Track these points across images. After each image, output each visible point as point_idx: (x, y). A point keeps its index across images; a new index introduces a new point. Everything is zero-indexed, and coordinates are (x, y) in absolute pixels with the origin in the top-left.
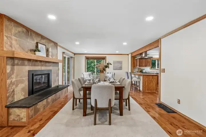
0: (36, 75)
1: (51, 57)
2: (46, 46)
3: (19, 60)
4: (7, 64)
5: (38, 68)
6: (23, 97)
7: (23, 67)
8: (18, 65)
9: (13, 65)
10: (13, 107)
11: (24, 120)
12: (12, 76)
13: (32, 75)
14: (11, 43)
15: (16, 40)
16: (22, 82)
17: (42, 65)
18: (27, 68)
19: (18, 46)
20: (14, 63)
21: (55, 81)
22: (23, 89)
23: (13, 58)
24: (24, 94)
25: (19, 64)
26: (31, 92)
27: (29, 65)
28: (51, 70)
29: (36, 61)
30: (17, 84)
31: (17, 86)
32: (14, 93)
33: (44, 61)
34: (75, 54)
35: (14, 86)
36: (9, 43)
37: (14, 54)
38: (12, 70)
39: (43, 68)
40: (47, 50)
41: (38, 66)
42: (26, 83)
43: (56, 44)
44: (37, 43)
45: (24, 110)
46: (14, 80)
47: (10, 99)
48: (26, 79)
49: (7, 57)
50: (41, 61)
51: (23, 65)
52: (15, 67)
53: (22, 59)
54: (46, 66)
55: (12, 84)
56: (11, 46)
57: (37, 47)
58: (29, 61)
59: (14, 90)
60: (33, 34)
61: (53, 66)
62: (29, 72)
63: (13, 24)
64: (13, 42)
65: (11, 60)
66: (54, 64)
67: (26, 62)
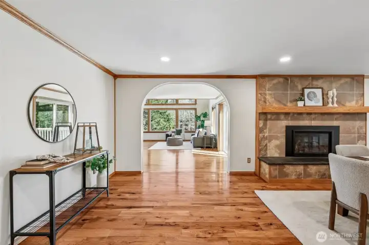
1: (335, 105)
2: (322, 88)
3: (273, 115)
4: (259, 120)
6: (277, 155)
7: (279, 122)
8: (270, 119)
9: (266, 120)
10: (264, 161)
11: (267, 176)
12: (265, 131)
13: (291, 132)
14: (265, 98)
15: (271, 94)
16: (276, 138)
17: (312, 119)
18: (284, 123)
19: (273, 99)
20: (267, 118)
22: (277, 147)
23: (265, 113)
24: (279, 152)
25: (273, 118)
26: (290, 153)
27: (287, 120)
28: (338, 127)
29: (301, 114)
30: (270, 139)
31: (269, 142)
32: (267, 148)
33: (315, 113)
35: (266, 141)
36: (263, 100)
38: (265, 125)
39: (315, 123)
41: (303, 120)
42: (283, 140)
44: (303, 89)
46: (266, 135)
47: (262, 152)
51: (278, 119)
52: (268, 122)
53: (278, 114)
54: (322, 120)
55: (264, 138)
56: (265, 102)
57: (303, 94)
58: (287, 114)
59: (266, 145)
60: (296, 80)
61: (344, 120)
62: (287, 127)
63: (267, 79)
64: (267, 97)
65: (263, 115)
66: (348, 116)
67: (282, 117)
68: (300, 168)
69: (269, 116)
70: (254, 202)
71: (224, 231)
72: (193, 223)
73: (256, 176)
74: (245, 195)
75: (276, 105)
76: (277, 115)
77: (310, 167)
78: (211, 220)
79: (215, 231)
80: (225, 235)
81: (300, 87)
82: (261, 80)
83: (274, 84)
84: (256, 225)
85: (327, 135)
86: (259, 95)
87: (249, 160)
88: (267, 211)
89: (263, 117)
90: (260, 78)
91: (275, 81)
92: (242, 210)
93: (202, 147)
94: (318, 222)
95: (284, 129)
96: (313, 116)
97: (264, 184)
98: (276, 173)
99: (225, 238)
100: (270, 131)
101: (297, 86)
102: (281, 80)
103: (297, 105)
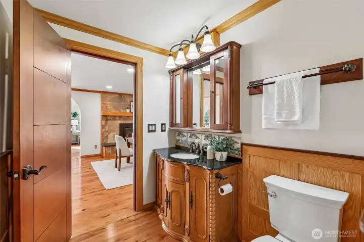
0: (126, 127)
3: (111, 117)
4: (102, 120)
8: (110, 120)
9: (107, 120)
12: (106, 127)
14: (107, 107)
15: (110, 104)
18: (118, 122)
19: (112, 107)
27: (121, 120)
32: (107, 138)
36: (105, 107)
38: (106, 123)
44: (130, 102)
46: (107, 129)
47: (104, 140)
48: (117, 129)
49: (102, 116)
51: (115, 120)
52: (108, 121)
53: (114, 116)
55: (106, 131)
56: (107, 109)
58: (120, 117)
59: (107, 136)
62: (120, 124)
63: (108, 94)
64: (108, 106)
65: (105, 117)
67: (117, 118)
69: (109, 118)
75: (114, 111)
76: (114, 118)
82: (104, 95)
83: (113, 98)
87: (96, 147)
89: (105, 118)
90: (102, 93)
91: (113, 96)
95: (119, 126)
98: (110, 151)
100: (109, 127)
101: (127, 101)
102: (117, 96)
103: (126, 111)
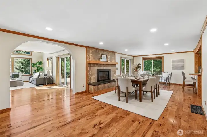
0: (100, 72)
1: (110, 62)
2: (106, 55)
4: (88, 66)
5: (102, 68)
6: (94, 82)
8: (92, 66)
9: (90, 67)
10: (90, 85)
11: (93, 91)
12: (90, 71)
13: (99, 71)
15: (92, 55)
16: (94, 74)
17: (104, 67)
19: (92, 58)
20: (90, 66)
21: (113, 76)
22: (94, 78)
23: (90, 64)
24: (95, 80)
26: (98, 80)
27: (97, 67)
28: (110, 69)
29: (101, 64)
30: (92, 75)
31: (92, 76)
32: (91, 79)
33: (105, 64)
34: (134, 57)
35: (91, 76)
37: (89, 62)
38: (90, 69)
39: (105, 68)
40: (107, 58)
41: (102, 67)
42: (96, 75)
43: (114, 53)
44: (101, 55)
45: (93, 86)
46: (90, 73)
47: (89, 81)
48: (95, 73)
49: (88, 64)
50: (103, 64)
51: (94, 66)
53: (94, 64)
54: (107, 67)
55: (90, 75)
56: (90, 59)
57: (101, 57)
60: (99, 51)
61: (112, 67)
62: (97, 70)
63: (90, 49)
66: (112, 66)
67: (96, 65)
68: (103, 85)
69: (91, 65)
70: (95, 101)
71: (95, 113)
72: (80, 116)
73: (87, 92)
74: (90, 100)
75: (93, 60)
77: (105, 84)
78: (86, 113)
79: (92, 115)
80: (96, 114)
81: (101, 54)
84: (102, 107)
85: (108, 72)
86: (88, 56)
87: (83, 86)
88: (101, 102)
89: (89, 65)
90: (88, 48)
91: (93, 50)
92: (93, 105)
93: (43, 84)
94: (116, 100)
96: (104, 65)
97: (92, 95)
98: (96, 89)
99: (97, 115)
100: (92, 71)
102: (95, 50)
103: (100, 61)
